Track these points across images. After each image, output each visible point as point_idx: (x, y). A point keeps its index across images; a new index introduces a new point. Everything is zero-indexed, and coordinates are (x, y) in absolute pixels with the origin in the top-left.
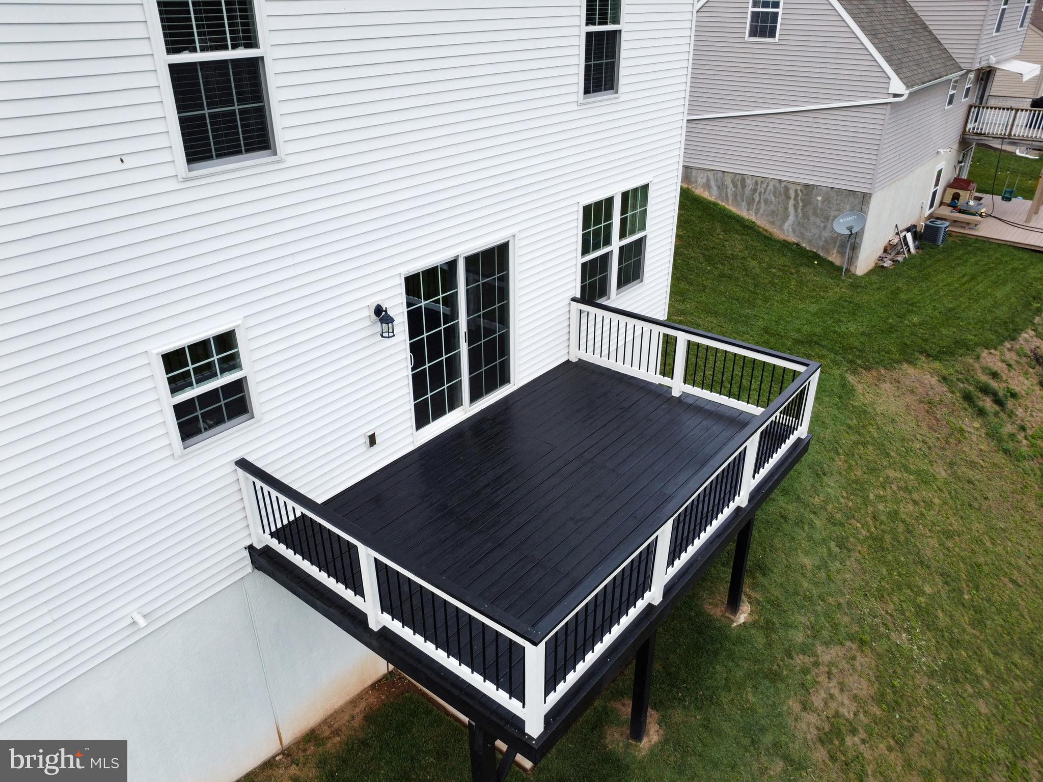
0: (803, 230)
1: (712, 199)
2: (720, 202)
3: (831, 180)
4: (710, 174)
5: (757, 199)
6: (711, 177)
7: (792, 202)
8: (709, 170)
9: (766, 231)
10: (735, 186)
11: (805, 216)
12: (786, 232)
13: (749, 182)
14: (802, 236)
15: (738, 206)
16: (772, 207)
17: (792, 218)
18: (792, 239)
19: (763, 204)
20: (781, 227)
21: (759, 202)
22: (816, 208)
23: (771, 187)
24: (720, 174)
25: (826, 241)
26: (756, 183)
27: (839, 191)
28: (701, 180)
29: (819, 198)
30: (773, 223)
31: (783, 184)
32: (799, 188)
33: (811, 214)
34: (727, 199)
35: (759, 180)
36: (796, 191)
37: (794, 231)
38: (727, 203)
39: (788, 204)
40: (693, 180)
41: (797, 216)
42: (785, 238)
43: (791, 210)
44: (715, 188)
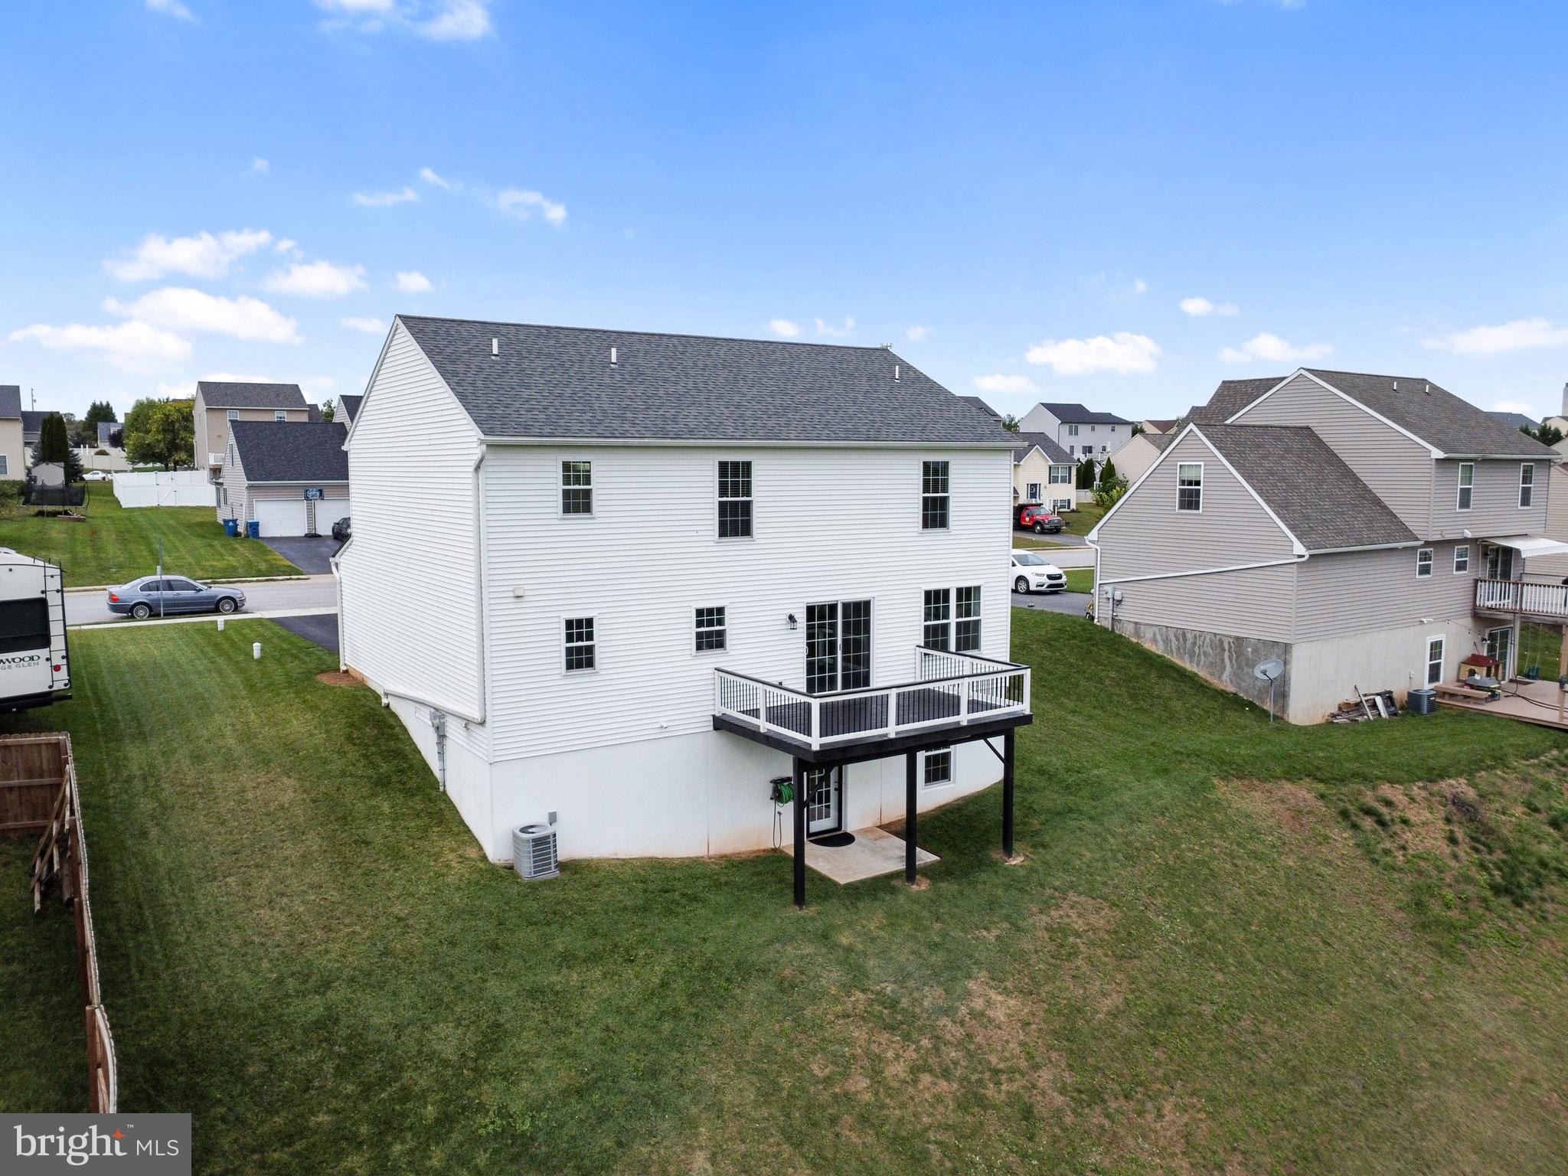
0: (1239, 680)
1: (1159, 653)
2: (1166, 655)
3: (1257, 633)
4: (1156, 629)
5: (1197, 652)
6: (1157, 632)
7: (1227, 654)
8: (1155, 625)
9: (1206, 681)
10: (1178, 640)
11: (1240, 667)
12: (1225, 682)
13: (1189, 636)
14: (1239, 686)
15: (1182, 658)
16: (1210, 659)
17: (1228, 669)
18: (1231, 689)
19: (1202, 657)
20: (1220, 677)
21: (1199, 654)
22: (1247, 659)
23: (1208, 640)
24: (1164, 629)
25: (1260, 691)
26: (1195, 637)
27: (1265, 642)
28: (1149, 635)
29: (1249, 650)
30: (1212, 674)
31: (1218, 637)
32: (1231, 640)
33: (1244, 665)
34: (1172, 653)
35: (1198, 634)
36: (1229, 643)
37: (1232, 682)
38: (1173, 656)
39: (1223, 655)
40: (1142, 635)
41: (1232, 667)
42: (1224, 688)
43: (1227, 661)
44: (1161, 643)
